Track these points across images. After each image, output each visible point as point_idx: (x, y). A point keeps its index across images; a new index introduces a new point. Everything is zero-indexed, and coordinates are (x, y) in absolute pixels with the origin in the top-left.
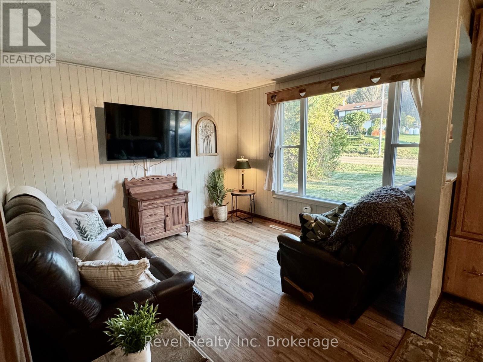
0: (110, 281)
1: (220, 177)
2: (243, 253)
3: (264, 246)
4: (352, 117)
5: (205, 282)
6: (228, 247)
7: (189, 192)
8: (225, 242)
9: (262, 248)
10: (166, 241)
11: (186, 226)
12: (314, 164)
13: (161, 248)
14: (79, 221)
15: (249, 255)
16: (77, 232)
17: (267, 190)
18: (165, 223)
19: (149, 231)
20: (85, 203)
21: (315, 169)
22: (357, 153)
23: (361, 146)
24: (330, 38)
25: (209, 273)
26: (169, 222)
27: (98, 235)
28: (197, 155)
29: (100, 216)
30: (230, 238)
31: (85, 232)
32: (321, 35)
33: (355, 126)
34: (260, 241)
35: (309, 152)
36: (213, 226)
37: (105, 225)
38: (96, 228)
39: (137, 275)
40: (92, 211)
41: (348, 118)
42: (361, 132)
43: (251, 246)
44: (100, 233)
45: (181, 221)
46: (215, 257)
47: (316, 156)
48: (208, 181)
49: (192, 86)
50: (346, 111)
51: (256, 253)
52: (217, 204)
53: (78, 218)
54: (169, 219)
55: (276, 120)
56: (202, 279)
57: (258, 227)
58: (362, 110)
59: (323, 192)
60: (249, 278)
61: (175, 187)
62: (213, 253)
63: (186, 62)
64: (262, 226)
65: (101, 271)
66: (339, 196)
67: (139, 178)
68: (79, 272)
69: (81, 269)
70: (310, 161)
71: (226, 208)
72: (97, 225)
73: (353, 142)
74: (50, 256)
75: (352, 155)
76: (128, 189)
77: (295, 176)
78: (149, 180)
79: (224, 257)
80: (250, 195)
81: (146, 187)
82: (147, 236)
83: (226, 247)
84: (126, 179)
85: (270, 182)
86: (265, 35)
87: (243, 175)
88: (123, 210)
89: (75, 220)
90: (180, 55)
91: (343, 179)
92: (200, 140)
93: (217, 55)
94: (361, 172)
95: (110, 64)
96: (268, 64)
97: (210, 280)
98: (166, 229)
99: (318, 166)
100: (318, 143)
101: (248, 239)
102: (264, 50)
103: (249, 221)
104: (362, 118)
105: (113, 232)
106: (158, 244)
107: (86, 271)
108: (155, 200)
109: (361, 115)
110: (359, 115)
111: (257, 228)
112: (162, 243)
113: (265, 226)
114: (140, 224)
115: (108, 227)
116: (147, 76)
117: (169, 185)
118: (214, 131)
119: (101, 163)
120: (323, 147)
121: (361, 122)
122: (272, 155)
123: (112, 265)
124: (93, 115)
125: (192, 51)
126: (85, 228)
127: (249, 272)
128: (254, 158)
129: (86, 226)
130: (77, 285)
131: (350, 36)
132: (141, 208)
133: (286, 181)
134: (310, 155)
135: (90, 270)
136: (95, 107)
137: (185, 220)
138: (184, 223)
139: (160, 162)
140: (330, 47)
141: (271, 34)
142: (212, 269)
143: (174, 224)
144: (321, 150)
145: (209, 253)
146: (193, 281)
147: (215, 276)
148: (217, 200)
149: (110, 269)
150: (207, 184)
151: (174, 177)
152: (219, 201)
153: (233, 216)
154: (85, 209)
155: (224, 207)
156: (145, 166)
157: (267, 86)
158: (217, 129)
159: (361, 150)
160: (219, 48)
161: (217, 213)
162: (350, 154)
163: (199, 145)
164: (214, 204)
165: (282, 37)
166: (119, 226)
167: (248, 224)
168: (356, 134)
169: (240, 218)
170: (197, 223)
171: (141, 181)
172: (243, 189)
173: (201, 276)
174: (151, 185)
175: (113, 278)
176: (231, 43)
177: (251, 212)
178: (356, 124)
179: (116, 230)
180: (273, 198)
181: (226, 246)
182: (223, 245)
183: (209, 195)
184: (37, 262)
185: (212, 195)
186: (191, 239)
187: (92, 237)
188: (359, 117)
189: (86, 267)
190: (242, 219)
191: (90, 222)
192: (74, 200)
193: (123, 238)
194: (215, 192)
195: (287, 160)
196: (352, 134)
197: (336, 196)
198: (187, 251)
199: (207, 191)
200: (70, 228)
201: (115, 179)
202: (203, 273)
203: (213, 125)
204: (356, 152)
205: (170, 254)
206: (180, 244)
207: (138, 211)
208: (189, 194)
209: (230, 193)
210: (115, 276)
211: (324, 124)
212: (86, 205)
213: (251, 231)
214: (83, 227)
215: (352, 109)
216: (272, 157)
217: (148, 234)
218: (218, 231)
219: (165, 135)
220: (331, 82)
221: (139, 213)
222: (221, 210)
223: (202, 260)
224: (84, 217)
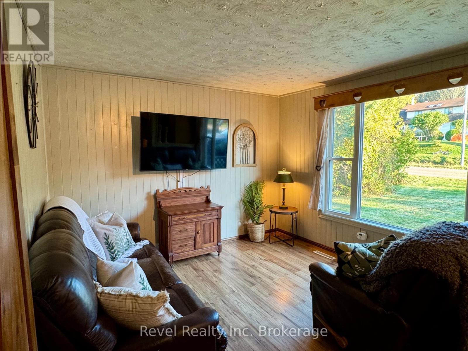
0: (128, 312)
1: (257, 191)
2: (280, 283)
3: (307, 277)
4: (423, 118)
5: (234, 315)
6: (263, 274)
7: (222, 207)
8: (260, 268)
9: (304, 279)
10: (195, 260)
11: (217, 245)
12: (372, 175)
13: (190, 268)
14: (107, 236)
15: (287, 286)
16: (105, 246)
17: (312, 209)
18: (195, 240)
19: (178, 249)
20: (115, 216)
21: (374, 181)
22: (431, 163)
23: (436, 154)
24: (393, 34)
25: (240, 304)
26: (199, 240)
27: (126, 251)
28: (233, 166)
29: (128, 231)
30: (266, 262)
31: (113, 248)
32: (381, 33)
33: (428, 130)
34: (301, 270)
35: (367, 162)
36: (247, 246)
37: (133, 241)
38: (124, 244)
39: (156, 309)
40: (121, 225)
41: (418, 120)
42: (437, 138)
43: (291, 275)
44: (127, 249)
45: (212, 239)
46: (247, 286)
47: (376, 166)
48: (244, 195)
49: (231, 91)
50: (415, 111)
51: (296, 286)
52: (253, 222)
53: (107, 232)
54: (200, 236)
55: (325, 128)
56: (230, 311)
57: (300, 252)
58: (438, 110)
59: (384, 212)
60: (286, 317)
61: (208, 201)
62: (245, 280)
63: (224, 68)
64: (304, 250)
65: (120, 300)
66: (405, 218)
67: (171, 189)
68: (98, 298)
69: (101, 296)
70: (367, 172)
71: (264, 226)
72: (125, 241)
73: (425, 150)
74: (69, 282)
75: (424, 165)
76: (159, 202)
77: (348, 190)
78: (181, 192)
79: (258, 286)
80: (292, 214)
81: (177, 200)
82: (175, 253)
83: (261, 275)
84: (158, 191)
85: (316, 200)
86: (312, 37)
87: (284, 189)
88: (153, 223)
89: (104, 234)
90: (218, 61)
91: (410, 196)
92: (237, 149)
93: (257, 59)
94: (436, 188)
95: (148, 72)
96: (315, 66)
97: (240, 313)
98: (196, 247)
99: (378, 179)
100: (378, 150)
101: (287, 266)
102: (311, 52)
103: (289, 243)
104: (438, 120)
105: (141, 249)
106: (186, 263)
107: (105, 298)
108: (186, 215)
109: (436, 117)
110: (433, 116)
111: (299, 254)
112: (192, 263)
113: (308, 251)
114: (169, 241)
115: (136, 243)
116: (184, 83)
117: (202, 199)
118: (253, 139)
119: (134, 173)
120: (385, 156)
121: (436, 124)
122: (318, 168)
123: (131, 295)
124: (130, 124)
125: (230, 57)
126: (113, 243)
127: (285, 308)
128: (297, 171)
129: (114, 241)
130: (94, 315)
131: (419, 31)
132: (171, 223)
133: (337, 195)
134: (368, 165)
135: (109, 297)
136: (132, 117)
137: (216, 238)
138: (216, 242)
139: (193, 173)
140: (392, 44)
141: (320, 35)
142: (243, 299)
143: (205, 243)
144: (382, 160)
145: (241, 280)
146: (216, 321)
147: (246, 310)
148: (253, 217)
149: (129, 299)
150: (243, 198)
151: (207, 189)
152: (256, 218)
153: (271, 236)
154: (114, 222)
155: (261, 225)
156: (177, 178)
157: (315, 90)
158: (256, 137)
159: (435, 159)
160: (260, 52)
161: (252, 232)
162: (420, 164)
163: (236, 155)
164: (250, 221)
165: (332, 37)
166: (147, 242)
167: (288, 247)
168: (429, 139)
169: (280, 239)
170: (230, 242)
171: (172, 193)
172: (284, 206)
173: (230, 308)
174: (183, 197)
175: (131, 309)
176: (273, 47)
177: (292, 232)
178: (429, 128)
179: (144, 246)
180: (319, 218)
181: (261, 273)
182: (257, 270)
183: (245, 211)
184: (56, 289)
185: (248, 211)
186: (222, 261)
187: (119, 253)
188: (432, 118)
189: (106, 293)
190: (281, 240)
191: (118, 237)
192: (106, 212)
193: (149, 257)
194: (252, 207)
195: (338, 170)
196: (424, 139)
197: (401, 217)
198: (217, 274)
199: (243, 206)
200: (98, 242)
201: (147, 190)
202: (232, 304)
203: (252, 133)
204: (430, 161)
205: (198, 276)
206: (210, 266)
207: (168, 226)
208: (222, 209)
209: (268, 209)
210: (133, 308)
211: (386, 129)
212: (116, 219)
213: (291, 257)
214: (111, 242)
215: (424, 109)
216: (319, 170)
217: (177, 252)
218: (253, 253)
219: (201, 142)
220: (394, 84)
221: (169, 228)
222: (257, 228)
223: (233, 288)
224: (113, 231)
